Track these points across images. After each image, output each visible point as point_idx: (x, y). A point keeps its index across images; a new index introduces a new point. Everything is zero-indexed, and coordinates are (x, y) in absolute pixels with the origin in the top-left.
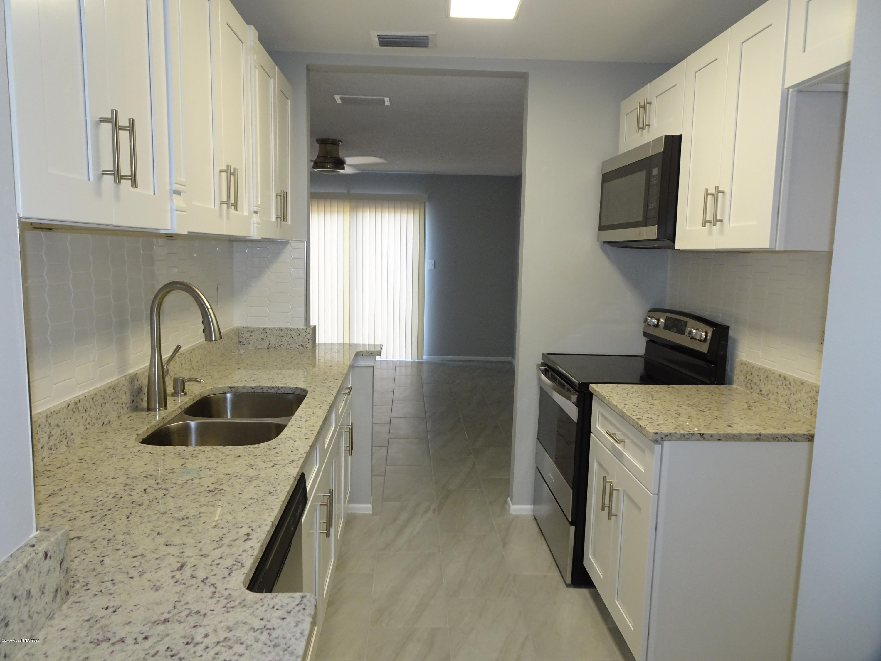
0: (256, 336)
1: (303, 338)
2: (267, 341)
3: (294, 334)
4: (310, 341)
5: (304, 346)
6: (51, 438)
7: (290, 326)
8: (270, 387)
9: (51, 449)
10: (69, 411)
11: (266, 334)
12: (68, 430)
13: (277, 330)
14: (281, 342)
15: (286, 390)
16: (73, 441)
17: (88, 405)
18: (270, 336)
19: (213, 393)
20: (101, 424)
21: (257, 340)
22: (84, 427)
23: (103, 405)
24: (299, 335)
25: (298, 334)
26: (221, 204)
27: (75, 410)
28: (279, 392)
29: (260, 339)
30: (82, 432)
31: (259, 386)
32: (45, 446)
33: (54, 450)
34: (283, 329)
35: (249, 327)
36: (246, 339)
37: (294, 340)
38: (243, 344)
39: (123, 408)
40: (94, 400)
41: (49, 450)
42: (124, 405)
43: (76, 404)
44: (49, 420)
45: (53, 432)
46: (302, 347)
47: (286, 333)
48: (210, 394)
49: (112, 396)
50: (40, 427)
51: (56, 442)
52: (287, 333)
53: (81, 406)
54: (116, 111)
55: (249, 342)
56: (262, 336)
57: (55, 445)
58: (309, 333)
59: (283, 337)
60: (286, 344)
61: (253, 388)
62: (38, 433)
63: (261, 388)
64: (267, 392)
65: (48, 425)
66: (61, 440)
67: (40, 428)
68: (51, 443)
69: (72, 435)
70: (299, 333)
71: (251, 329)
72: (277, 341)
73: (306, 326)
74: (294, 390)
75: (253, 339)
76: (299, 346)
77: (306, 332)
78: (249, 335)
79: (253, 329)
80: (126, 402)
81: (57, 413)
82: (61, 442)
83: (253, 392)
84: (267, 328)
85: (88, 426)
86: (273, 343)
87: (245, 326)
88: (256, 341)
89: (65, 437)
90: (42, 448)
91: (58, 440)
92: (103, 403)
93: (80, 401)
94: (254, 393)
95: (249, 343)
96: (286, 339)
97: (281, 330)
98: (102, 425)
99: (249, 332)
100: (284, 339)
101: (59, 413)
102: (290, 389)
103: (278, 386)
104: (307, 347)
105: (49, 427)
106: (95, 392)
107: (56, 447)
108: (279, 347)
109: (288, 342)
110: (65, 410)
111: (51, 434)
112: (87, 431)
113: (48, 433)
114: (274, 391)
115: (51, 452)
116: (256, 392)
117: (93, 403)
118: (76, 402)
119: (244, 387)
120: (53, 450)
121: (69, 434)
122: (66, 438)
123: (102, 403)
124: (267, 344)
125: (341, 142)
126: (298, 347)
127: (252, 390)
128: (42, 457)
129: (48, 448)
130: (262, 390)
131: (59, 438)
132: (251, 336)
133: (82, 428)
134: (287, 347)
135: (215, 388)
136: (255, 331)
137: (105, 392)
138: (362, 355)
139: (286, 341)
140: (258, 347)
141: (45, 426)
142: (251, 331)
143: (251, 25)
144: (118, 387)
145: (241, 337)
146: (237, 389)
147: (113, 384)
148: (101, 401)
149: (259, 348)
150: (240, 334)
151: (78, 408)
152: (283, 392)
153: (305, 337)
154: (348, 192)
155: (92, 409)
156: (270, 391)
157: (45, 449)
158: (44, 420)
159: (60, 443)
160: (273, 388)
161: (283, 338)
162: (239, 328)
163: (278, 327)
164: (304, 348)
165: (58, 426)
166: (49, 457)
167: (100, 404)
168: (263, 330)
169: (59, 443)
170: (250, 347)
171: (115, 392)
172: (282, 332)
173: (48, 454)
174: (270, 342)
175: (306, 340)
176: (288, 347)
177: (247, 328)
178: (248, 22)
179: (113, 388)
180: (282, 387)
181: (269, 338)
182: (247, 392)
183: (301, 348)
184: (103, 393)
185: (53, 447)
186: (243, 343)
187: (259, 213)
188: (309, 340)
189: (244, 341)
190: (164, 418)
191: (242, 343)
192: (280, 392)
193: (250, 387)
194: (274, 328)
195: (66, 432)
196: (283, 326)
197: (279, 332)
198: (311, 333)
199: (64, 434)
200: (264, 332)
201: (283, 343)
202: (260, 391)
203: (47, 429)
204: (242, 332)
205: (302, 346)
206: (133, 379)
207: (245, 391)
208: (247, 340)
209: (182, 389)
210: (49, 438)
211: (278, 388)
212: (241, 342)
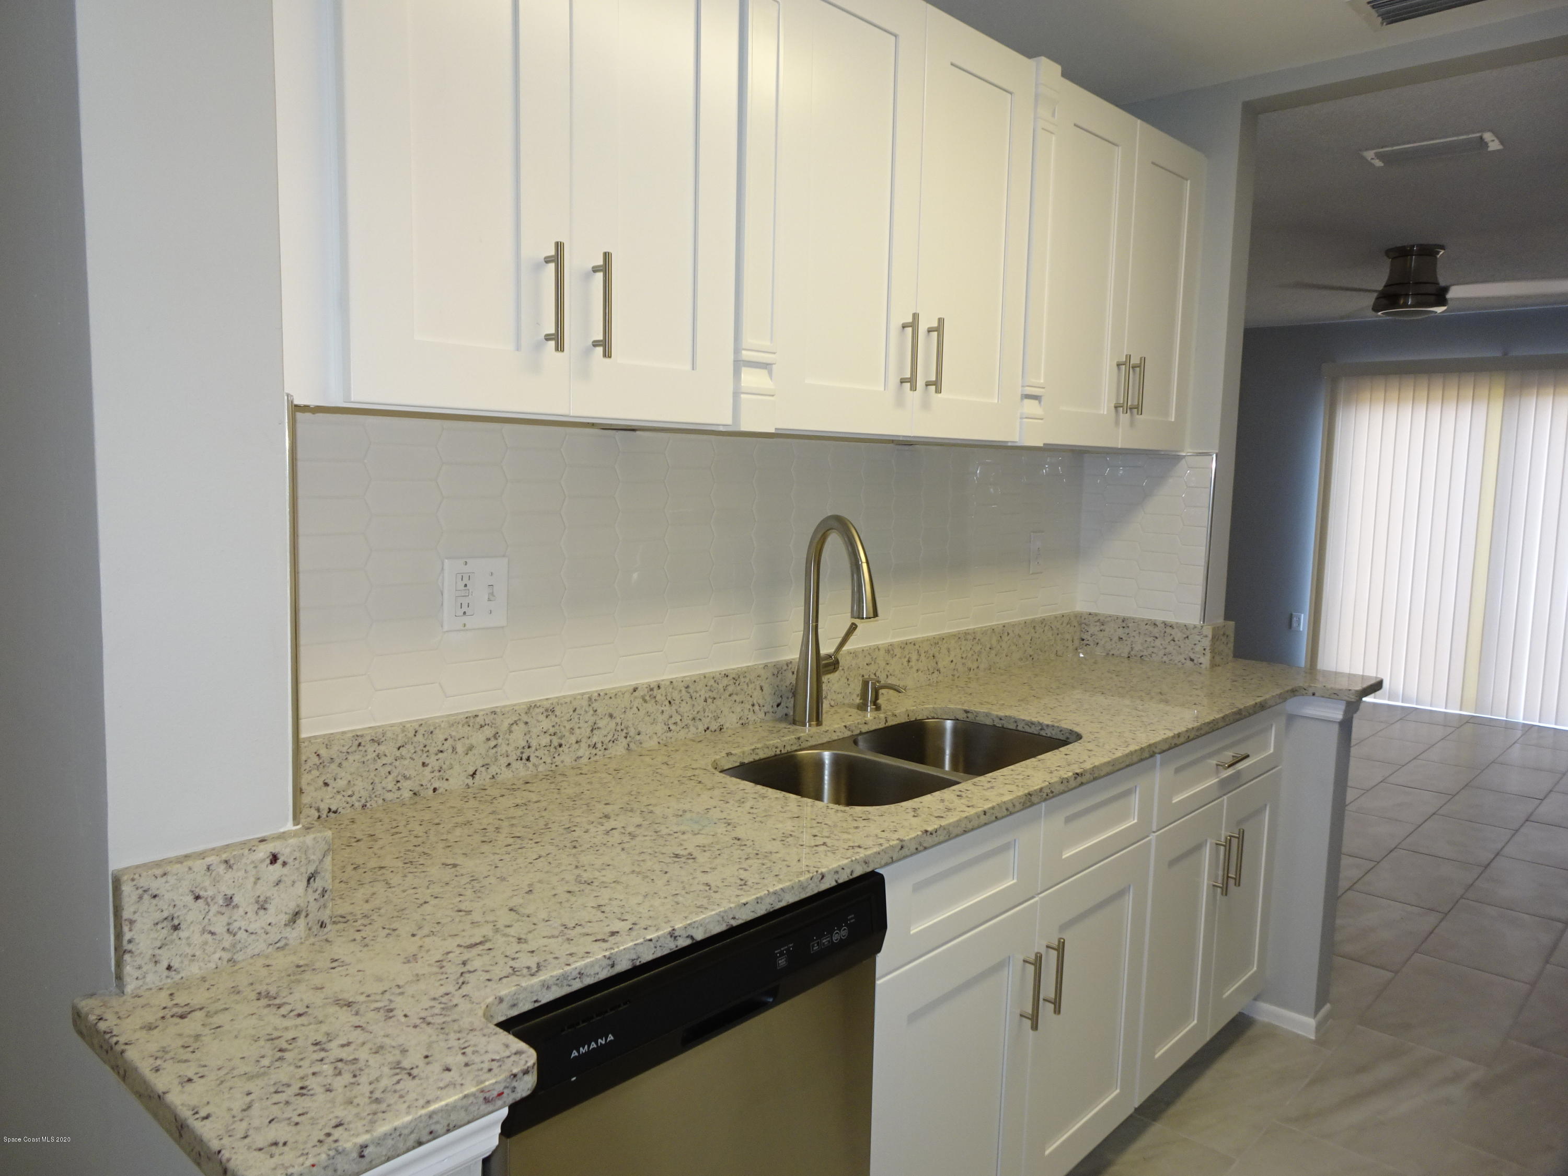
0: (1110, 632)
1: (1195, 644)
2: (1129, 643)
3: (1178, 635)
4: (1208, 652)
5: (1195, 662)
6: (595, 732)
7: (1171, 619)
8: (1029, 722)
9: (595, 746)
10: (636, 698)
11: (1127, 631)
12: (631, 725)
13: (1147, 624)
14: (1154, 647)
15: (1054, 733)
16: (641, 743)
17: (676, 695)
18: (1134, 634)
19: (936, 716)
20: (701, 728)
21: (1111, 640)
22: (666, 728)
23: (709, 701)
24: (1187, 637)
25: (1185, 636)
26: (902, 382)
27: (647, 698)
28: (1043, 733)
29: (1116, 639)
30: (659, 735)
31: (1010, 717)
32: (584, 740)
33: (600, 750)
34: (1157, 624)
35: (1099, 614)
36: (1092, 636)
37: (1176, 647)
38: (1087, 645)
39: (754, 712)
40: (691, 690)
41: (591, 748)
42: (757, 708)
43: (652, 690)
44: (595, 705)
45: (601, 724)
46: (1192, 662)
47: (1163, 631)
48: (930, 717)
49: (731, 689)
50: (577, 711)
51: (606, 740)
52: (1165, 632)
53: (662, 695)
54: (561, 243)
55: (1097, 641)
56: (1120, 632)
57: (603, 743)
58: (1206, 636)
59: (1157, 638)
60: (1161, 653)
61: (1001, 719)
62: (571, 720)
63: (1013, 720)
64: (1023, 730)
65: (591, 712)
66: (615, 737)
67: (575, 713)
68: (595, 739)
69: (639, 734)
70: (1188, 633)
71: (1102, 619)
72: (1146, 646)
73: (1204, 622)
74: (1068, 735)
75: (1104, 637)
76: (1185, 659)
77: (1200, 634)
78: (1098, 628)
79: (1106, 617)
80: (761, 702)
81: (611, 698)
82: (615, 741)
83: (1000, 726)
84: (1130, 618)
85: (672, 727)
86: (1138, 647)
87: (1092, 611)
88: (1108, 640)
89: (624, 735)
90: (577, 742)
91: (610, 737)
92: (710, 697)
93: (659, 687)
94: (1003, 727)
95: (1097, 644)
96: (1163, 642)
97: (1155, 624)
98: (705, 731)
99: (1098, 624)
100: (1158, 643)
101: (616, 698)
102: (1061, 731)
103: (1041, 722)
104: (1201, 664)
105: (593, 715)
106: (694, 679)
107: (604, 747)
108: (1149, 656)
109: (1165, 648)
110: (627, 695)
111: (596, 726)
112: (669, 734)
113: (590, 723)
114: (1034, 730)
115: (594, 751)
116: (1005, 726)
117: (689, 694)
118: (651, 687)
119: (987, 715)
120: (598, 750)
121: (632, 732)
122: (626, 737)
123: (707, 696)
124: (1127, 650)
125: (1442, 247)
126: (1183, 661)
127: (999, 721)
128: (577, 756)
129: (589, 745)
130: (1015, 724)
131: (611, 734)
132: (1101, 631)
133: (660, 728)
134: (1162, 658)
135: (940, 708)
136: (1108, 622)
137: (715, 681)
138: (1314, 694)
139: (1161, 647)
140: (1111, 653)
141: (586, 712)
142: (1102, 621)
143: (1040, 56)
144: (745, 677)
145: (1084, 630)
146: (977, 716)
147: (736, 671)
148: (704, 693)
149: (1113, 655)
150: (1083, 626)
151: (655, 697)
152: (1049, 735)
153: (1197, 642)
154: (1505, 354)
155: (684, 704)
156: (1028, 729)
157: (583, 745)
158: (585, 703)
159: (613, 742)
160: (1033, 723)
161: (1157, 641)
162: (1082, 614)
163: (1151, 618)
164: (1195, 664)
165: (611, 716)
166: (590, 759)
167: (703, 698)
168: (1123, 621)
169: (611, 742)
170: (1099, 651)
171: (737, 684)
172: (1156, 630)
173: (587, 753)
174: (1133, 646)
175: (1198, 648)
176: (1165, 658)
177: (1096, 615)
178: (1029, 50)
179: (736, 678)
180: (1048, 726)
181: (1132, 639)
182: (991, 724)
183: (1189, 663)
184: (712, 682)
185: (599, 745)
186: (1087, 642)
187: (1043, 399)
188: (1205, 649)
189: (1089, 638)
190: (802, 739)
191: (1085, 642)
192: (1044, 735)
193: (997, 716)
194: (1143, 620)
195: (627, 728)
196: (1159, 617)
197: (1151, 628)
198: (1210, 636)
199: (622, 730)
200: (1124, 625)
201: (1155, 650)
202: (1012, 726)
203: (590, 718)
204: (1086, 621)
205: (1192, 660)
206: (778, 670)
207: (988, 722)
208: (1094, 637)
209: (873, 699)
210: (592, 730)
211: (1042, 727)
212: (1083, 640)
